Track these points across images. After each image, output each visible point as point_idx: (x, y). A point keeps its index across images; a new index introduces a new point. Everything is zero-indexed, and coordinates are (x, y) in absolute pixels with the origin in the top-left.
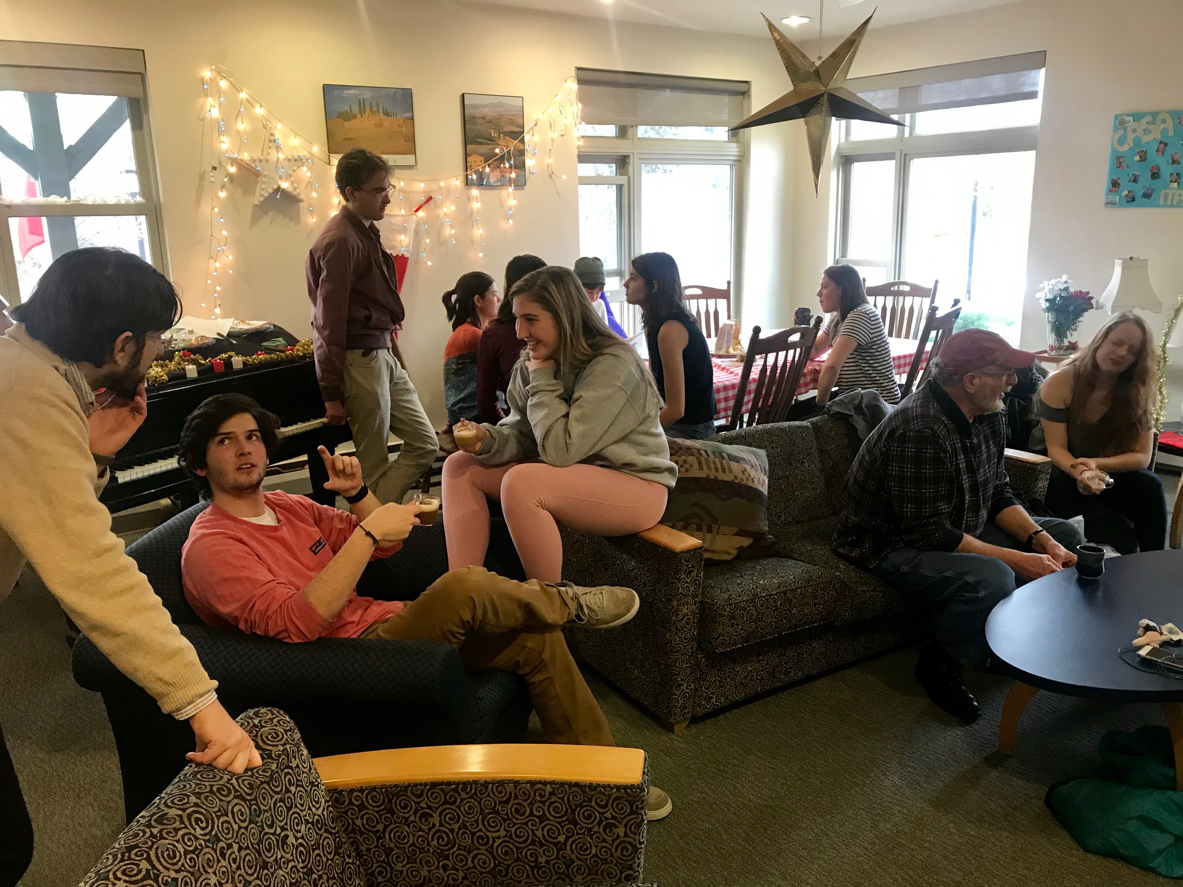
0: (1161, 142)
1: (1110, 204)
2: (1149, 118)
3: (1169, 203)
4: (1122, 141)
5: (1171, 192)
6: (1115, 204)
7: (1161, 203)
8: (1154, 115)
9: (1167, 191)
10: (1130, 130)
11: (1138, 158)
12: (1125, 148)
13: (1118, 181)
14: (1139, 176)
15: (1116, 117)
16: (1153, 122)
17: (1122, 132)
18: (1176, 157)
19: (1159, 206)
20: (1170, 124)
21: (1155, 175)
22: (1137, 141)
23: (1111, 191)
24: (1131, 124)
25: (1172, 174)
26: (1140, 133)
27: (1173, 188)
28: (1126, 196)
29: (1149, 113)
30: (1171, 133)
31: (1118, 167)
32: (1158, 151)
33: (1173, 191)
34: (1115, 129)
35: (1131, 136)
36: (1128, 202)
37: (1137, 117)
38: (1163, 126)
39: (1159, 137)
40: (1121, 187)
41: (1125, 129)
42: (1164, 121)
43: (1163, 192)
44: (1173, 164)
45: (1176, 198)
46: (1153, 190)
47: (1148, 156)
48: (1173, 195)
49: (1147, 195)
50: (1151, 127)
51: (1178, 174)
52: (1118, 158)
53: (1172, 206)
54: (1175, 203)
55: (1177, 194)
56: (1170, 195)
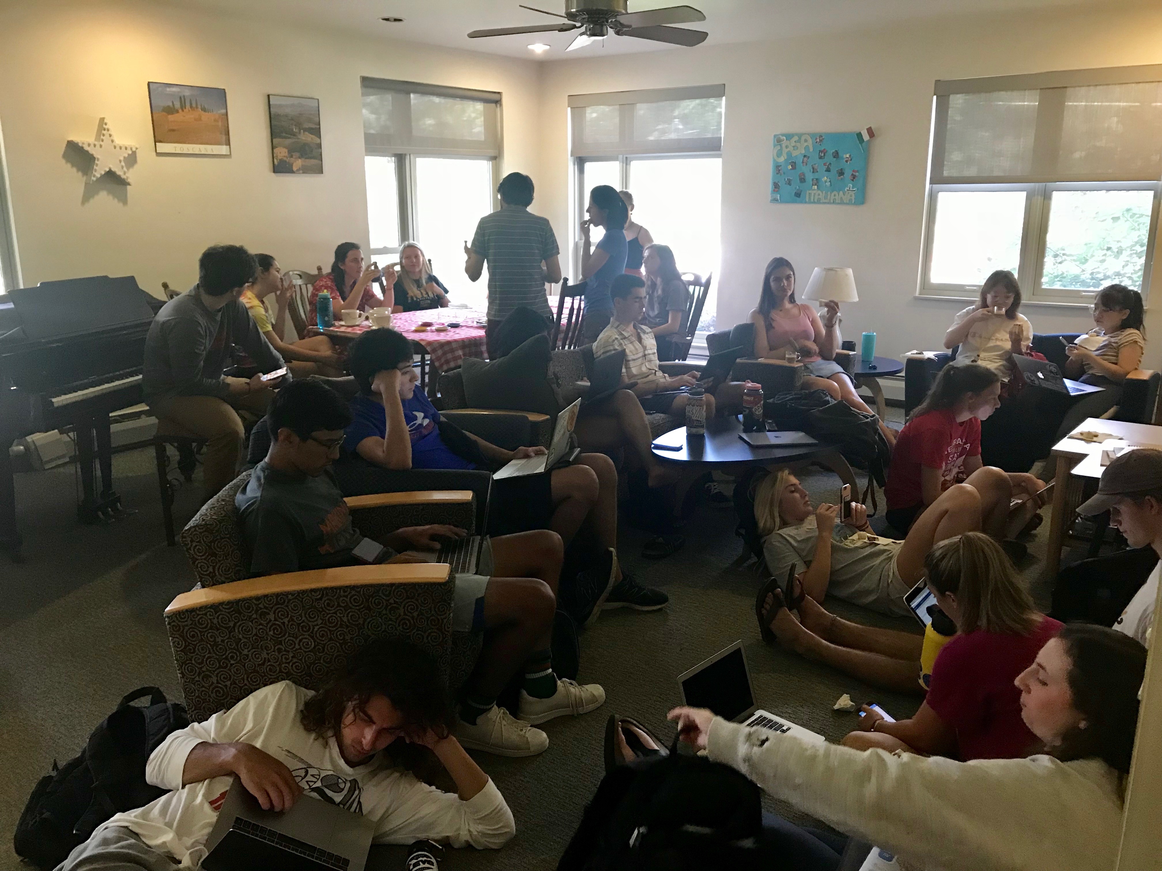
0: (805, 156)
1: (775, 200)
2: (796, 138)
3: (812, 200)
4: (779, 154)
5: (813, 192)
6: (777, 200)
7: (807, 200)
8: (800, 135)
9: (810, 192)
10: (784, 146)
11: (790, 167)
12: (782, 159)
13: (779, 183)
14: (792, 180)
15: (775, 136)
16: (799, 141)
17: (779, 148)
18: (816, 167)
19: (806, 203)
20: (810, 142)
21: (803, 180)
22: (789, 154)
23: (774, 190)
24: (785, 143)
25: (813, 180)
26: (790, 148)
27: (814, 190)
29: (797, 134)
30: (811, 150)
31: (777, 174)
32: (803, 162)
33: (815, 192)
34: (775, 146)
35: (785, 151)
36: (786, 199)
37: (789, 137)
38: (806, 144)
39: (803, 152)
40: (780, 188)
41: (781, 145)
42: (806, 141)
43: (808, 192)
44: (813, 172)
45: (816, 197)
46: (801, 191)
47: (797, 166)
48: (815, 194)
49: (798, 195)
50: (798, 144)
51: (817, 179)
52: (778, 167)
53: (814, 202)
54: (816, 200)
55: (817, 194)
56: (813, 195)
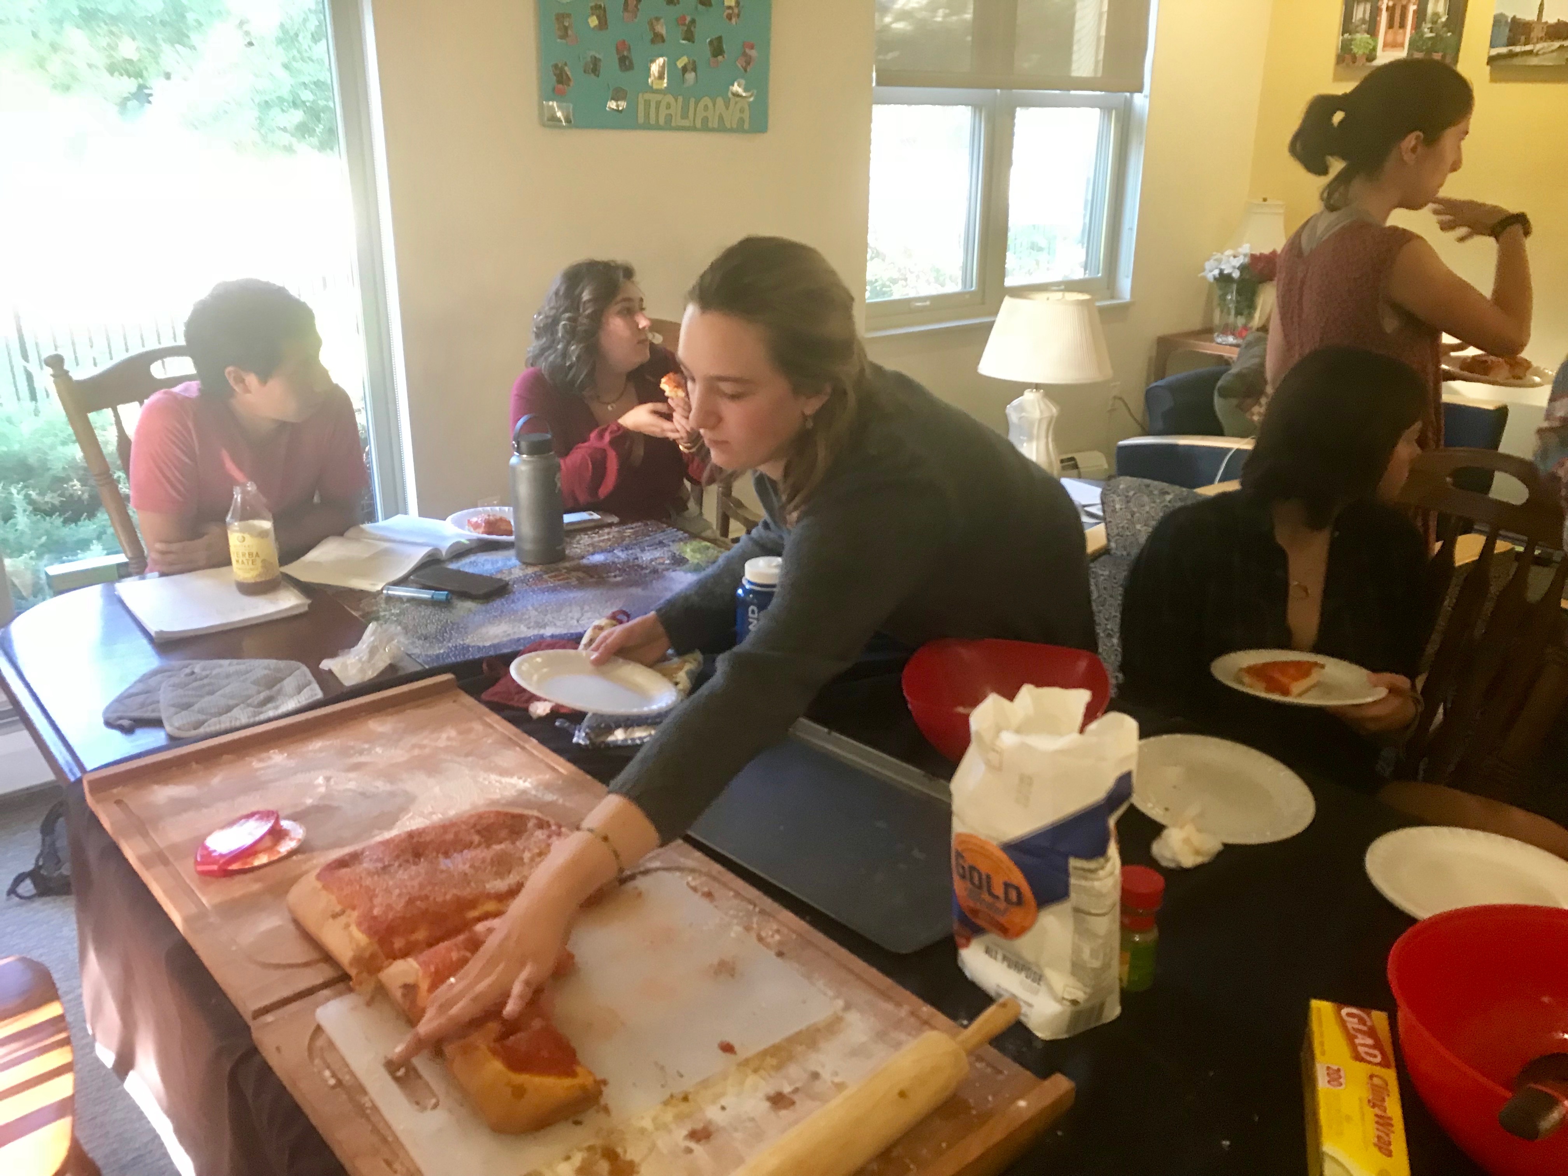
3: (656, 122)
5: (654, 99)
7: (641, 120)
9: (648, 96)
11: (593, 21)
13: (566, 68)
14: (600, 60)
18: (658, 26)
21: (625, 62)
23: (554, 90)
27: (658, 92)
31: (562, 39)
32: (625, 9)
33: (659, 97)
40: (572, 84)
44: (653, 41)
45: (663, 112)
47: (610, 19)
48: (658, 104)
52: (561, 17)
53: (657, 127)
54: (662, 121)
55: (663, 105)
56: (653, 106)
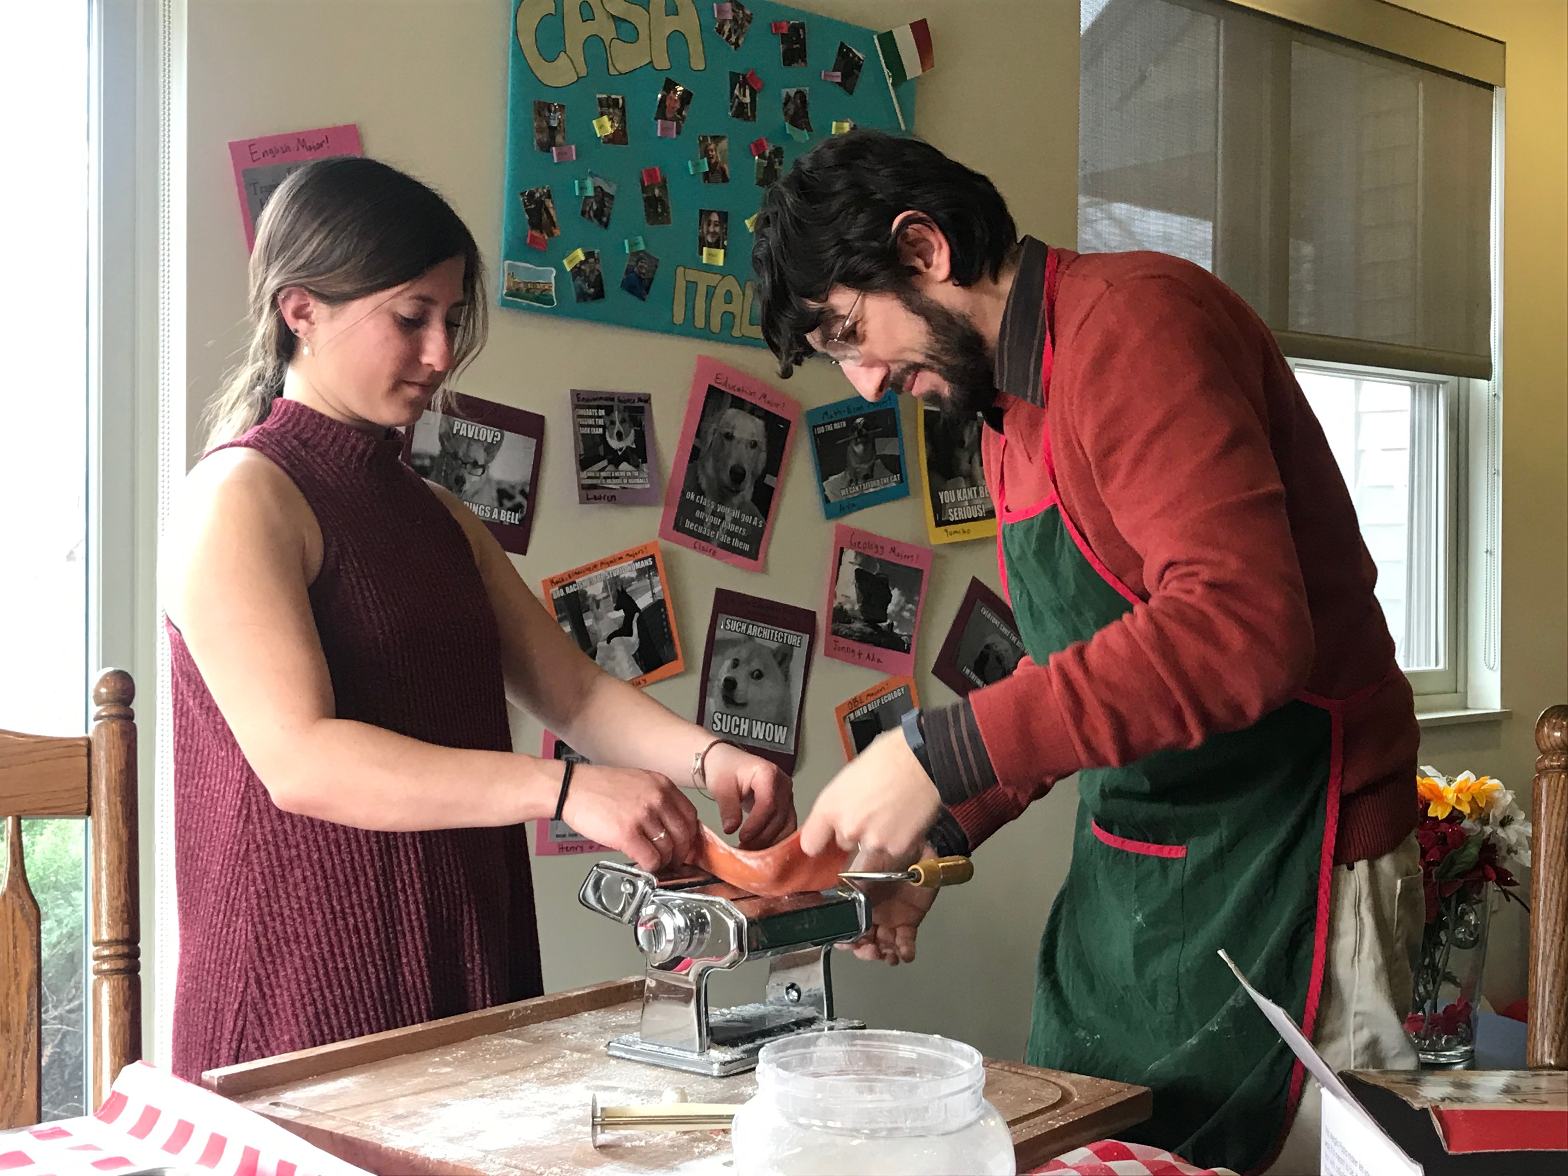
3: (700, 322)
4: (547, 41)
5: (704, 280)
6: (543, 298)
7: (679, 316)
9: (692, 275)
10: (572, 5)
12: (561, 76)
17: (546, 3)
19: (671, 329)
20: (689, 23)
22: (598, 59)
23: (528, 241)
26: (603, 26)
27: (709, 268)
28: (577, 271)
30: (697, 60)
33: (712, 279)
35: (576, 32)
36: (582, 297)
39: (662, 61)
42: (672, 7)
43: (682, 274)
48: (711, 294)
50: (637, 16)
53: (707, 334)
54: (716, 324)
55: (720, 292)
56: (702, 290)
